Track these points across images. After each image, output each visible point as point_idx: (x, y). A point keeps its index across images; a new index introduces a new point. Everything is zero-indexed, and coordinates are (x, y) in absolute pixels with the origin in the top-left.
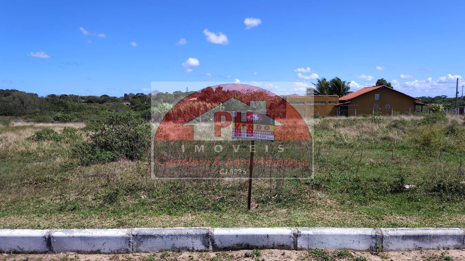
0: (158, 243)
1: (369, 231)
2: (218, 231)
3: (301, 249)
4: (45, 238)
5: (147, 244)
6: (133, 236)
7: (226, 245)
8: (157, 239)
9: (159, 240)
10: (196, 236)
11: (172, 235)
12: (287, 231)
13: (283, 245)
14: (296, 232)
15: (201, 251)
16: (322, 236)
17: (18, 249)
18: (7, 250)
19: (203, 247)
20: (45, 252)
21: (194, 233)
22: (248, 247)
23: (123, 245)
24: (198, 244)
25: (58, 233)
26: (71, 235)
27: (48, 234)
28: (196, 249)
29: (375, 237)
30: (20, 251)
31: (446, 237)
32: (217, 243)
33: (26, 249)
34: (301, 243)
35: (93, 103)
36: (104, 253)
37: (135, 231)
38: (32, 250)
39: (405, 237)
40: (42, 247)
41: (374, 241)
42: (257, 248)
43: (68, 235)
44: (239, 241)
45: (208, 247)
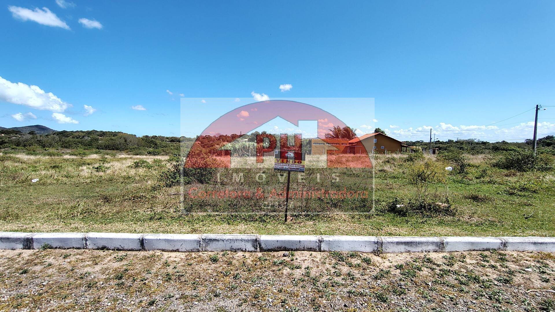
1: (373, 239)
2: (264, 237)
3: (324, 251)
4: (140, 240)
5: (212, 246)
6: (203, 239)
7: (270, 248)
8: (220, 242)
10: (248, 241)
11: (230, 240)
12: (314, 238)
13: (311, 248)
14: (320, 239)
15: (251, 252)
16: (339, 242)
17: (120, 247)
18: (113, 248)
19: (253, 249)
20: (140, 250)
21: (246, 239)
22: (285, 249)
23: (195, 246)
24: (250, 247)
25: (149, 236)
26: (158, 238)
27: (142, 237)
29: (377, 243)
30: (122, 249)
31: (427, 243)
32: (263, 246)
33: (126, 248)
34: (323, 246)
35: (175, 142)
36: (181, 252)
37: (204, 236)
38: (130, 248)
39: (398, 243)
40: (137, 246)
41: (376, 245)
42: (292, 250)
43: (156, 238)
44: (279, 245)
45: (257, 249)
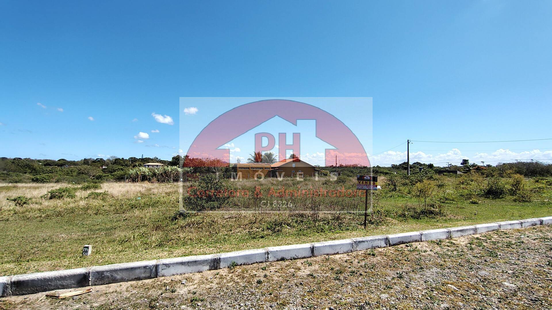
0: (365, 245)
1: (445, 230)
2: (390, 236)
3: (423, 241)
4: (311, 248)
5: (361, 246)
6: (355, 242)
7: (394, 243)
8: (365, 243)
9: (366, 243)
10: (381, 240)
11: (372, 240)
12: (417, 233)
13: (417, 240)
14: (421, 233)
15: (384, 247)
16: (430, 234)
17: (296, 257)
18: (289, 258)
19: (385, 245)
20: (310, 257)
21: (381, 238)
22: (403, 243)
23: (350, 248)
24: (383, 244)
25: (317, 245)
26: (325, 245)
27: (312, 246)
28: (382, 246)
29: (448, 232)
30: (297, 258)
31: (470, 229)
32: (391, 242)
33: (300, 257)
34: (423, 238)
36: (340, 254)
37: (354, 239)
38: (303, 256)
39: (458, 231)
40: (309, 254)
41: (448, 234)
42: (409, 242)
43: (323, 245)
44: (399, 240)
45: (387, 245)
